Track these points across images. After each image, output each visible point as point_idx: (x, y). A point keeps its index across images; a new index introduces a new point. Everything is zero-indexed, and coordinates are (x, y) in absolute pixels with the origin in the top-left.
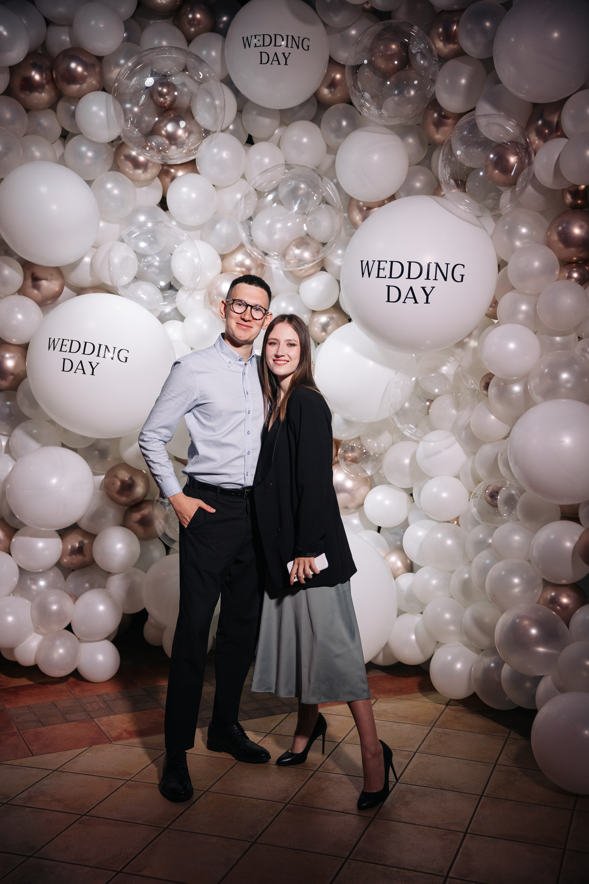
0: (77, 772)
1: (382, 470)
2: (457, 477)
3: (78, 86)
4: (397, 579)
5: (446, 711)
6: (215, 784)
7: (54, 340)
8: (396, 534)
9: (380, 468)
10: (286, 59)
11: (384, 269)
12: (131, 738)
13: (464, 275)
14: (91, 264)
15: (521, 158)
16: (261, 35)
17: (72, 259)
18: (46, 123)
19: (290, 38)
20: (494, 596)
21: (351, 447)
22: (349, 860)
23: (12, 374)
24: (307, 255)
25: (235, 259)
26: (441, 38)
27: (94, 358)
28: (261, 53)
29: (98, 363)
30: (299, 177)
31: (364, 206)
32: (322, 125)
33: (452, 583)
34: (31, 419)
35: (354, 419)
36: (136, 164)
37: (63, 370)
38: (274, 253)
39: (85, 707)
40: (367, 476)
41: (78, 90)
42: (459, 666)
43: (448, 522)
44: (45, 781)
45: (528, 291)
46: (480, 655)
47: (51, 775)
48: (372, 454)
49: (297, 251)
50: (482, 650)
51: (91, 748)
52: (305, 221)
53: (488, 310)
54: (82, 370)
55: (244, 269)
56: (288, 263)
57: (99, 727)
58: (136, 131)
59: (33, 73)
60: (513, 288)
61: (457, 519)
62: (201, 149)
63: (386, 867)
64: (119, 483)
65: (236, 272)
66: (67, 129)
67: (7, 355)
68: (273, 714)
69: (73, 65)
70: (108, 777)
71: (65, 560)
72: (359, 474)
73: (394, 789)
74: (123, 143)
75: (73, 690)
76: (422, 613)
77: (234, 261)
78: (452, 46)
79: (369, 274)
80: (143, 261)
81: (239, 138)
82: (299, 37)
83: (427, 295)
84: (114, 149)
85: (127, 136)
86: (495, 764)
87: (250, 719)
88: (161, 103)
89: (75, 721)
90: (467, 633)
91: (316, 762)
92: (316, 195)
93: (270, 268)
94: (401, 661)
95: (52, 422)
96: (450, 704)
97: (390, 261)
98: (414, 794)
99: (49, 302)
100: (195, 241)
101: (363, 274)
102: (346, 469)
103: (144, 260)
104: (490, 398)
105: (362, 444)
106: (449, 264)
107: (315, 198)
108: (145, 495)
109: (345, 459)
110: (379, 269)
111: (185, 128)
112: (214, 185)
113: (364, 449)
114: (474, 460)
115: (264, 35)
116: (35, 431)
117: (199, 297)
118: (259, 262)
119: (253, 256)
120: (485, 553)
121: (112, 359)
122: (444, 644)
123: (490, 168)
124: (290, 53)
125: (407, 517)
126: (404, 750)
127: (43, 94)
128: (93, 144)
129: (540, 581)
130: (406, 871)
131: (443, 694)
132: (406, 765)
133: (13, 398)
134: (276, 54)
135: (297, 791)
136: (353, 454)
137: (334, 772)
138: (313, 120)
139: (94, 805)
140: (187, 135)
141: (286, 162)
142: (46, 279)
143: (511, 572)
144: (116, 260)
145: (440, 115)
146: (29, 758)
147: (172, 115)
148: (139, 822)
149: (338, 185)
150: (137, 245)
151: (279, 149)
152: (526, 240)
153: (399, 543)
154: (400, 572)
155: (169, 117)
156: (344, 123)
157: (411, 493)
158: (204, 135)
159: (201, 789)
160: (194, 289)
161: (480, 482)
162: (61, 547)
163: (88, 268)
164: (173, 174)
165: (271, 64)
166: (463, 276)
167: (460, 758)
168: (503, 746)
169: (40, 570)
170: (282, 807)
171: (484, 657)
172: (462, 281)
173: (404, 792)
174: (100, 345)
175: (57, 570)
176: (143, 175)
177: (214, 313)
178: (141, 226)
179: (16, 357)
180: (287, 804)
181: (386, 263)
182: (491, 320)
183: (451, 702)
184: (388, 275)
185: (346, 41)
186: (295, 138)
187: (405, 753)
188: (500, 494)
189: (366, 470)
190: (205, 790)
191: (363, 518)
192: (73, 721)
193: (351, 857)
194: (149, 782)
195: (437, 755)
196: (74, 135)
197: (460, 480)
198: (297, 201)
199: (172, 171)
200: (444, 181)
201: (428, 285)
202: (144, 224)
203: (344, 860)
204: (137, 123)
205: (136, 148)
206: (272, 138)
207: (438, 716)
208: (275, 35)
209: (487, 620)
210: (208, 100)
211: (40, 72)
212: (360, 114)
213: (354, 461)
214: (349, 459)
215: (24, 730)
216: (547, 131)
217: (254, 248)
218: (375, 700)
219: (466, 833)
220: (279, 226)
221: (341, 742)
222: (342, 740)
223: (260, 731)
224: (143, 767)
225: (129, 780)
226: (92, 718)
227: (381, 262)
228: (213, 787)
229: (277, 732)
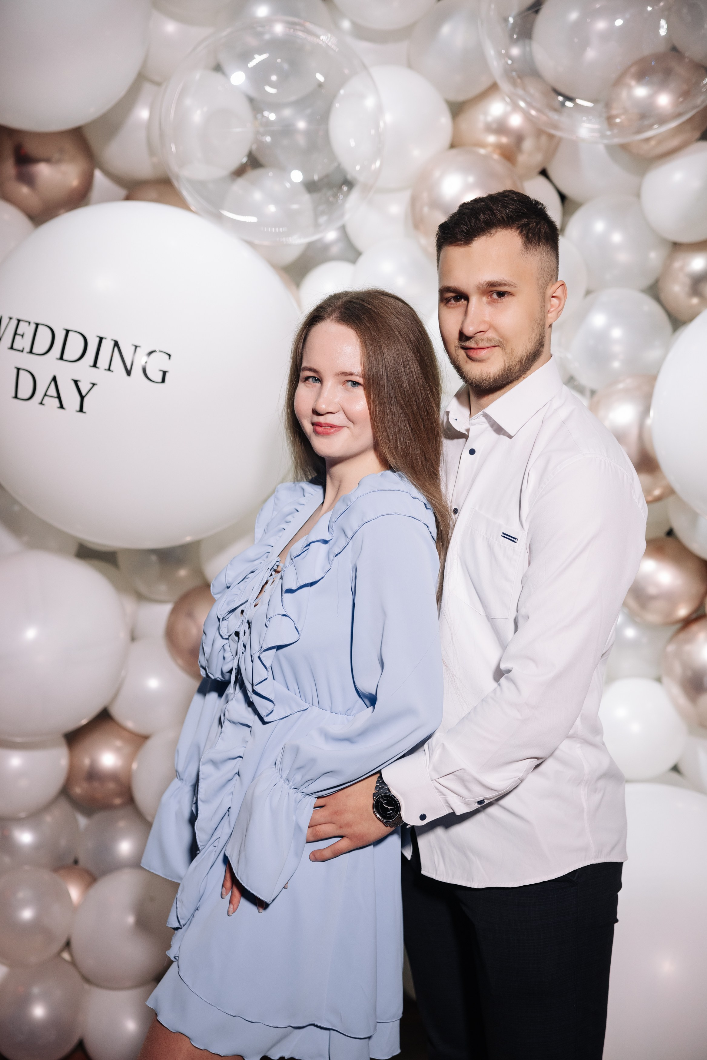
24: (663, 100)
25: (486, 113)
27: (84, 371)
29: (94, 384)
37: (15, 398)
49: (640, 92)
54: (57, 400)
55: (504, 140)
65: (483, 145)
71: (80, 790)
77: (482, 118)
117: (394, 207)
142: (48, 161)
144: (196, 117)
162: (66, 763)
169: (21, 812)
174: (101, 339)
175: (63, 807)
220: (601, 25)
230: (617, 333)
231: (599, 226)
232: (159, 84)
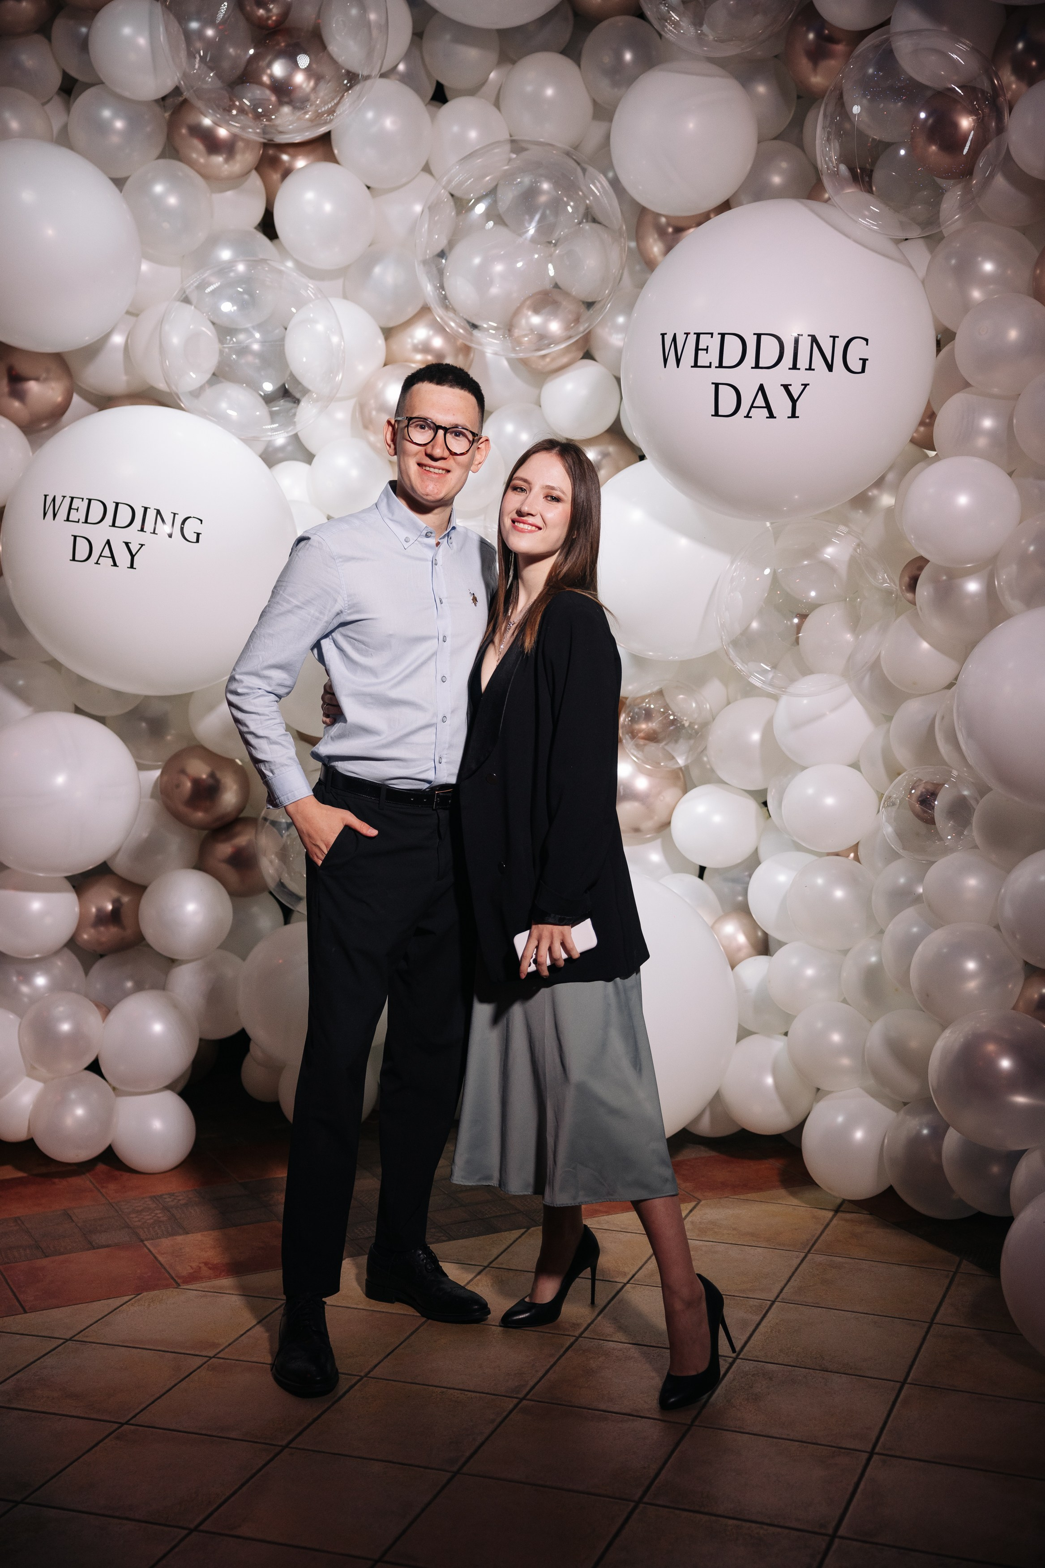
0: (111, 1343)
1: (707, 756)
2: (855, 766)
4: (737, 968)
5: (835, 1222)
6: (382, 1364)
7: (54, 500)
8: (734, 880)
9: (702, 751)
11: (707, 350)
12: (217, 1277)
13: (867, 360)
14: (127, 348)
15: (983, 120)
17: (87, 338)
18: (31, 63)
20: (928, 996)
21: (644, 710)
22: (641, 1505)
24: (555, 327)
25: (412, 337)
27: (133, 535)
29: (142, 545)
30: (537, 168)
31: (669, 224)
32: (583, 62)
33: (844, 974)
34: (12, 658)
35: (651, 653)
36: (213, 145)
37: (74, 559)
38: (490, 323)
39: (127, 1220)
40: (676, 766)
42: (859, 1135)
43: (837, 854)
44: (49, 1361)
45: (996, 390)
46: (902, 1112)
47: (60, 1348)
48: (687, 724)
49: (536, 320)
50: (905, 1104)
51: (139, 1296)
52: (549, 258)
53: (916, 431)
54: (111, 559)
55: (427, 355)
56: (518, 342)
57: (155, 1257)
58: (210, 77)
60: (967, 385)
61: (855, 848)
62: (341, 111)
63: (714, 1518)
64: (189, 785)
66: (73, 73)
68: (495, 1230)
70: (173, 1350)
71: (85, 936)
72: (662, 764)
73: (731, 1370)
74: (185, 101)
75: (103, 1187)
76: (786, 1034)
77: (409, 340)
79: (678, 361)
80: (228, 341)
81: (418, 90)
83: (794, 401)
84: (167, 115)
85: (192, 87)
86: (932, 1323)
87: (449, 1240)
88: (260, 18)
89: (108, 1246)
90: (876, 1072)
91: (579, 1321)
92: (572, 204)
93: (483, 354)
94: (745, 1128)
95: (55, 664)
96: (842, 1209)
97: (719, 334)
98: (771, 1379)
99: (44, 425)
100: (331, 300)
101: (665, 361)
102: (635, 753)
103: (231, 339)
104: (920, 607)
105: (667, 704)
106: (838, 337)
107: (570, 209)
108: (241, 808)
109: (633, 735)
110: (697, 349)
111: (308, 70)
112: (369, 185)
113: (671, 715)
114: (888, 731)
116: (21, 682)
117: (342, 414)
118: (460, 342)
119: (448, 330)
120: (910, 913)
121: (170, 536)
122: (829, 1093)
123: (921, 140)
125: (757, 848)
126: (751, 1296)
127: (24, 4)
128: (125, 104)
129: (1018, 966)
130: (753, 1525)
131: (828, 1190)
132: (755, 1325)
135: (540, 1374)
136: (650, 725)
137: (613, 1339)
138: (566, 52)
139: (144, 1406)
140: (312, 83)
141: (511, 136)
142: (37, 379)
143: (960, 950)
144: (176, 341)
145: (819, 35)
146: (17, 1317)
147: (283, 44)
148: (233, 1435)
149: (615, 183)
150: (216, 309)
151: (497, 111)
152: (992, 287)
153: (740, 898)
154: (742, 954)
155: (277, 48)
156: (628, 56)
157: (763, 800)
158: (346, 82)
159: (355, 1373)
160: (330, 399)
161: (899, 774)
162: (77, 909)
163: (119, 356)
164: (287, 165)
166: (864, 361)
167: (861, 1311)
168: (947, 1288)
169: (37, 956)
170: (511, 1406)
171: (908, 1117)
172: (863, 371)
173: (750, 1376)
174: (146, 509)
175: (69, 955)
176: (226, 166)
177: (372, 446)
178: (224, 269)
180: (521, 1400)
181: (712, 337)
182: (924, 451)
183: (844, 1206)
184: (716, 363)
186: (529, 88)
187: (752, 1302)
188: (939, 797)
189: (675, 755)
190: (362, 1374)
191: (671, 850)
192: (104, 1247)
193: (646, 1500)
194: (252, 1360)
195: (816, 1305)
196: (88, 86)
197: (860, 770)
198: (535, 216)
199: (285, 157)
200: (828, 168)
201: (796, 380)
202: (231, 264)
203: (632, 1504)
204: (213, 62)
205: (210, 111)
206: (485, 89)
207: (819, 1232)
209: (914, 1044)
210: (354, 12)
212: (660, 35)
213: (652, 737)
214: (641, 735)
215: (8, 1263)
216: (1035, 63)
217: (449, 312)
218: (695, 1203)
219: (872, 1454)
220: (499, 268)
221: (628, 1283)
222: (629, 1281)
223: (471, 1263)
224: (242, 1333)
225: (214, 1357)
226: (142, 1241)
227: (701, 335)
228: (377, 1368)
229: (502, 1264)
231: (509, 428)
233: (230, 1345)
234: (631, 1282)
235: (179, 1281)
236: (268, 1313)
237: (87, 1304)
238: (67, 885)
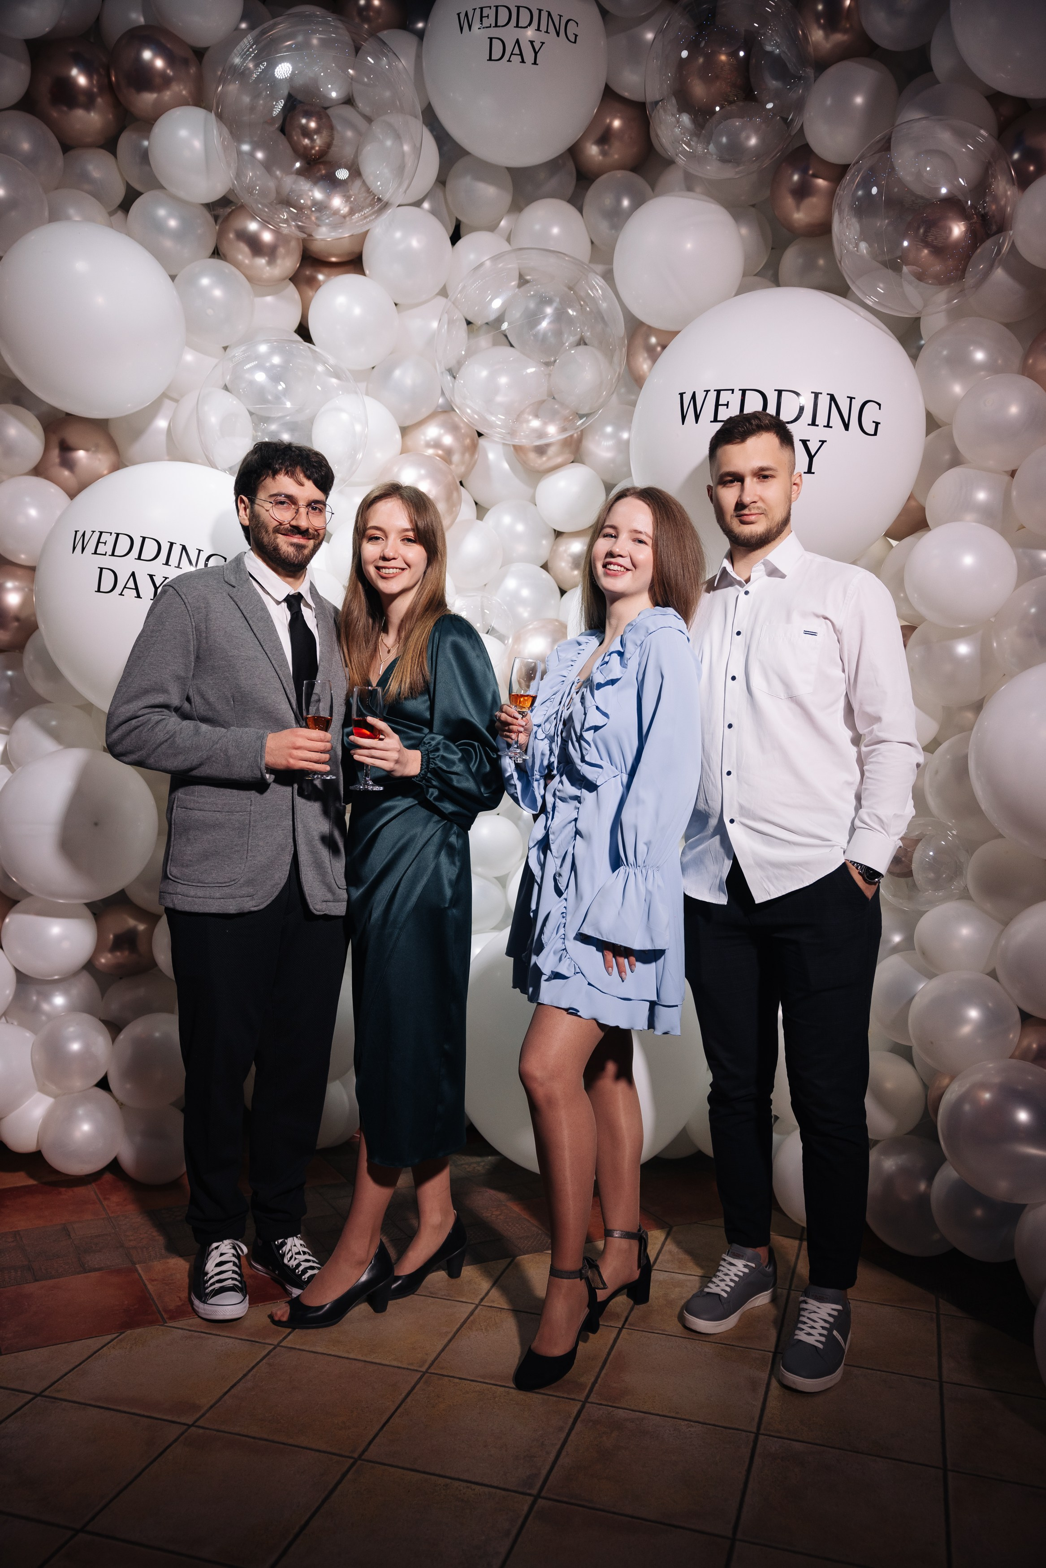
3: (155, 95)
6: (376, 1439)
7: (84, 535)
10: (536, 53)
11: (727, 405)
13: (880, 423)
14: (170, 428)
15: (974, 226)
16: (492, 7)
17: (132, 405)
18: (97, 173)
19: (544, 15)
23: (17, 619)
24: (550, 428)
25: (425, 434)
26: (822, 21)
27: (158, 568)
28: (491, 39)
31: (658, 344)
32: (586, 208)
34: (50, 702)
36: (256, 248)
37: (99, 591)
39: (123, 1239)
41: (156, 102)
45: (989, 465)
49: (535, 423)
54: (135, 590)
55: (440, 452)
57: (144, 1286)
59: (74, 72)
60: (963, 460)
65: (426, 454)
66: (134, 182)
67: (9, 585)
69: (147, 55)
71: (103, 961)
74: (236, 204)
75: (105, 1199)
77: (423, 437)
78: (839, 37)
79: (697, 417)
81: (442, 226)
82: (561, 16)
83: (811, 457)
84: (217, 227)
86: (941, 1383)
88: (305, 147)
89: (99, 1269)
97: (740, 390)
101: (684, 418)
106: (854, 398)
110: (717, 405)
112: (396, 302)
115: (497, 7)
116: (54, 723)
124: (543, 43)
127: (92, 114)
128: (177, 203)
129: (1017, 1016)
133: (17, 665)
134: (517, 41)
135: (552, 1457)
137: (623, 1406)
138: (570, 200)
142: (87, 450)
143: (962, 997)
144: (213, 420)
147: (324, 172)
148: (205, 1553)
151: (508, 244)
152: (982, 373)
155: (319, 174)
156: (626, 203)
159: (347, 1454)
162: (94, 935)
163: (163, 438)
164: (322, 283)
165: (509, 61)
166: (877, 424)
168: (938, 1334)
169: (56, 977)
170: (526, 1508)
172: (875, 434)
174: (172, 544)
175: (86, 977)
176: (268, 268)
179: (26, 590)
180: (536, 1498)
181: (733, 393)
185: (636, 50)
186: (537, 227)
187: (754, 1354)
190: (356, 1456)
192: (96, 1270)
196: (145, 191)
199: (321, 277)
201: (814, 436)
205: (257, 218)
206: (498, 228)
208: (518, 8)
210: (389, 143)
211: (88, 71)
216: (1032, 168)
220: (504, 380)
221: (623, 1327)
222: (624, 1325)
223: (461, 1300)
224: (226, 1390)
225: (193, 1425)
226: (134, 1264)
227: (721, 392)
228: (372, 1446)
229: (493, 1302)
230: (525, 593)
231: (507, 520)
232: (176, 401)
233: (211, 1407)
234: (626, 1326)
235: (165, 1316)
236: (255, 1362)
237: (66, 1344)
238: (87, 912)
